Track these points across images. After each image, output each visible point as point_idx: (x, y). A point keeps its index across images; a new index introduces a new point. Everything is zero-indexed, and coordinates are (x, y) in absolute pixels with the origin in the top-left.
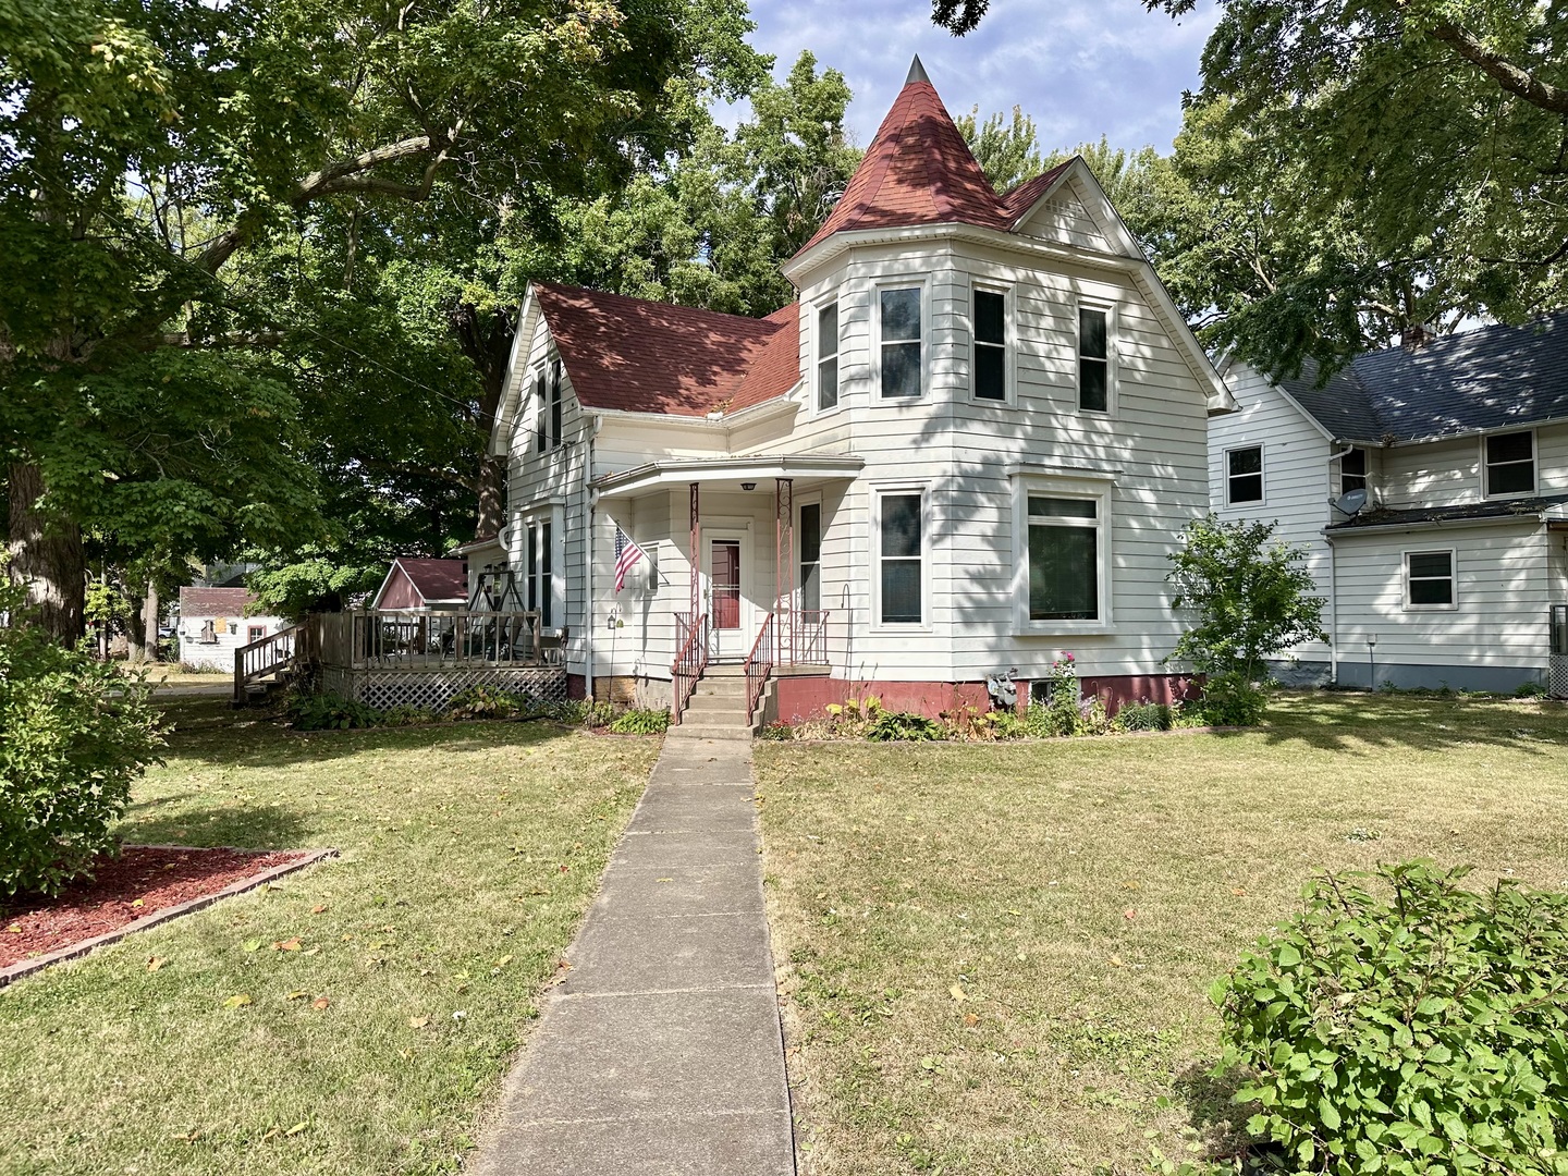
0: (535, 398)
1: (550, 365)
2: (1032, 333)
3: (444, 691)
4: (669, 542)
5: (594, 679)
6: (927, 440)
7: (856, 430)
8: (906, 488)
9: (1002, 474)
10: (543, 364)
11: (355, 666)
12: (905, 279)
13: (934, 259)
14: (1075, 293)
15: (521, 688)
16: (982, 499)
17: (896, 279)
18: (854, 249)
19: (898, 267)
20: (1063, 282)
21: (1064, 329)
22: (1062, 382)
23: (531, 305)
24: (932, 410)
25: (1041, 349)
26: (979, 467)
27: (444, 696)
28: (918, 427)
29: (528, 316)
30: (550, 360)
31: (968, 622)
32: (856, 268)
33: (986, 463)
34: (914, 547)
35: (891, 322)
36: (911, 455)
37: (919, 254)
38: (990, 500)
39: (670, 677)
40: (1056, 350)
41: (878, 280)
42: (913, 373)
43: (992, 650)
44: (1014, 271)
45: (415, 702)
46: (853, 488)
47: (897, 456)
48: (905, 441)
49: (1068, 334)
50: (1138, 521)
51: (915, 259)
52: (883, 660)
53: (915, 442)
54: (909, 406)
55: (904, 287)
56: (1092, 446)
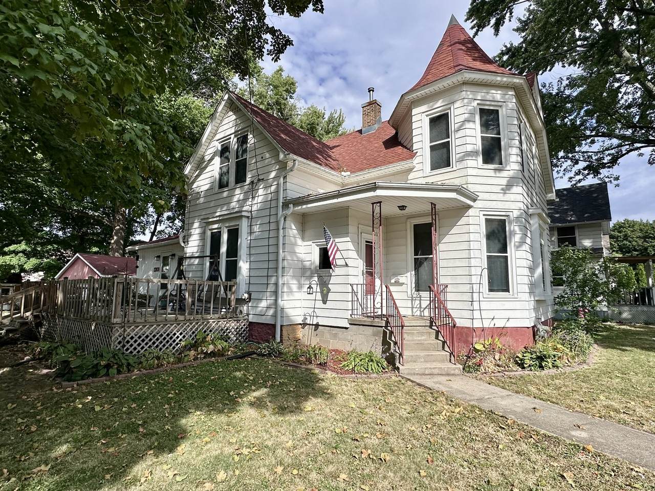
0: (217, 160)
1: (235, 139)
3: (178, 337)
4: (348, 239)
5: (282, 326)
6: (509, 190)
7: (471, 180)
8: (497, 215)
9: (529, 213)
10: (230, 138)
11: (115, 321)
12: (493, 103)
13: (507, 97)
15: (224, 332)
17: (488, 103)
18: (465, 83)
19: (489, 97)
23: (224, 106)
24: (511, 173)
27: (177, 341)
28: (504, 182)
29: (221, 112)
30: (235, 136)
31: (530, 292)
32: (467, 93)
34: (504, 249)
35: (485, 125)
36: (500, 196)
37: (499, 92)
39: (348, 326)
41: (479, 102)
42: (499, 154)
43: (534, 308)
45: (157, 346)
46: (471, 212)
47: (494, 197)
48: (498, 189)
51: (497, 95)
52: (497, 314)
53: (502, 189)
54: (500, 170)
55: (492, 108)
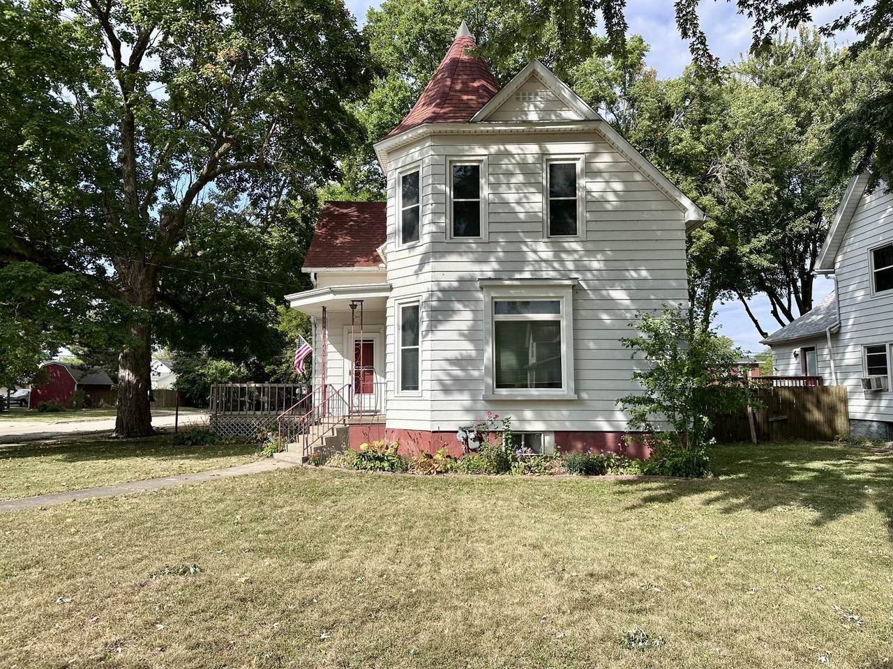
2: (503, 189)
6: (422, 269)
8: (412, 301)
9: (476, 287)
12: (413, 165)
13: (424, 150)
14: (544, 154)
16: (458, 306)
17: (408, 167)
19: (409, 159)
20: (533, 148)
21: (533, 181)
22: (532, 218)
24: (424, 248)
25: (511, 197)
26: (455, 284)
31: (446, 390)
33: (461, 280)
34: (415, 340)
35: (406, 196)
36: (413, 279)
37: (417, 149)
38: (465, 306)
40: (526, 197)
41: (400, 170)
42: (416, 227)
43: (467, 410)
44: (486, 148)
46: (389, 303)
47: (408, 281)
48: (412, 271)
49: (537, 184)
50: (608, 314)
51: (415, 153)
53: (416, 270)
54: (413, 248)
55: (412, 171)
56: (562, 261)
